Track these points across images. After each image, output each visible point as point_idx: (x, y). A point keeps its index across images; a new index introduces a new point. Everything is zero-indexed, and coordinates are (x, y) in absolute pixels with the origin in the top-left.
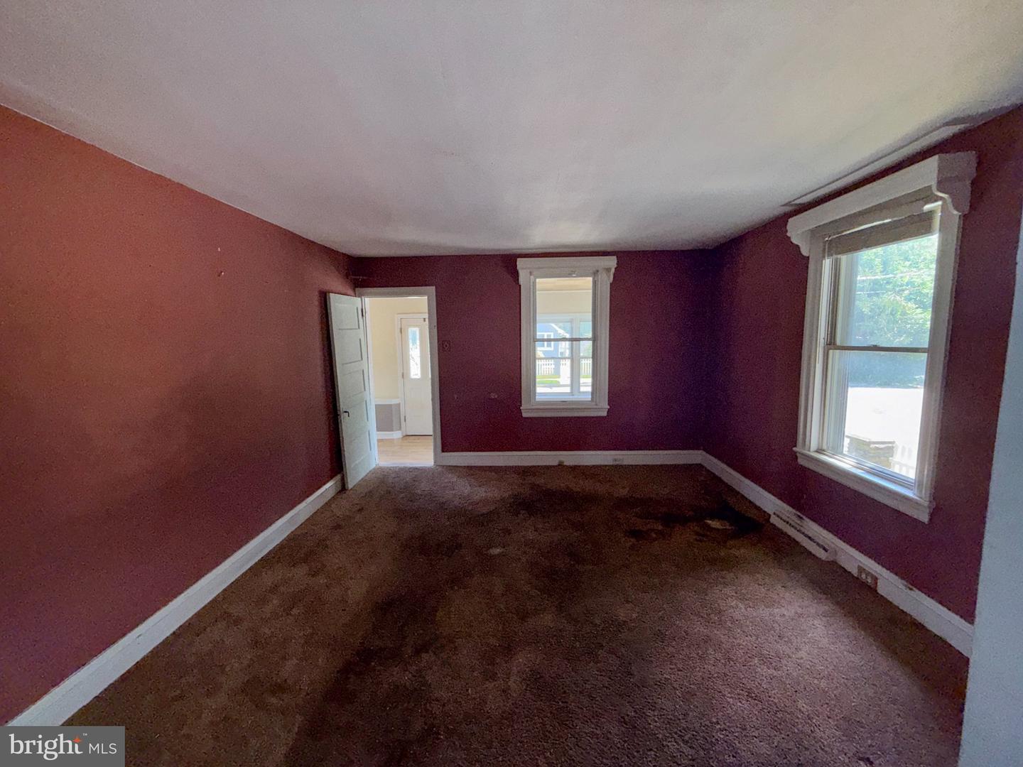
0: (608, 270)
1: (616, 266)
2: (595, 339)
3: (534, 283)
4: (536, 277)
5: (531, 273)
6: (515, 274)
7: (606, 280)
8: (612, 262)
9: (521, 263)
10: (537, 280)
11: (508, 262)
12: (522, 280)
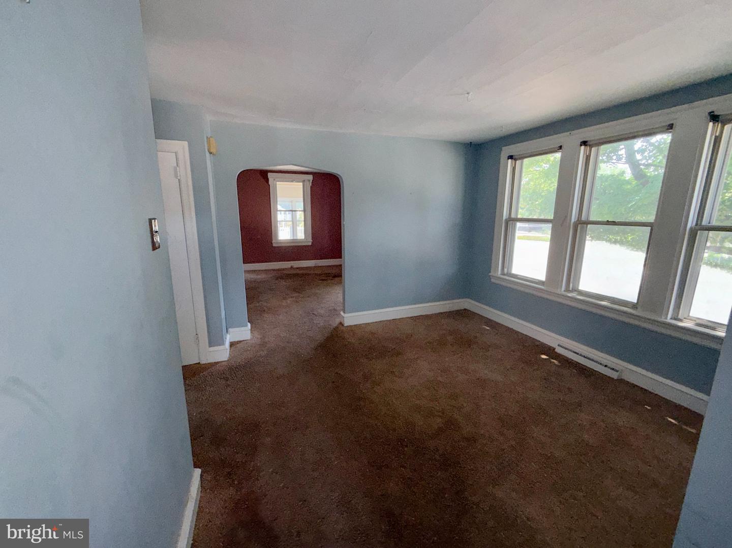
0: (309, 181)
1: (312, 179)
2: (304, 211)
3: (276, 184)
4: (276, 181)
5: (274, 180)
6: (267, 180)
7: (309, 185)
8: (310, 177)
9: (270, 175)
10: (277, 183)
11: (264, 174)
12: (270, 182)
